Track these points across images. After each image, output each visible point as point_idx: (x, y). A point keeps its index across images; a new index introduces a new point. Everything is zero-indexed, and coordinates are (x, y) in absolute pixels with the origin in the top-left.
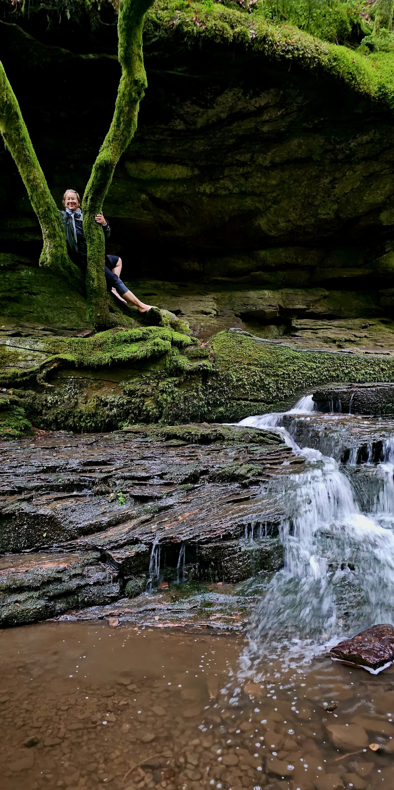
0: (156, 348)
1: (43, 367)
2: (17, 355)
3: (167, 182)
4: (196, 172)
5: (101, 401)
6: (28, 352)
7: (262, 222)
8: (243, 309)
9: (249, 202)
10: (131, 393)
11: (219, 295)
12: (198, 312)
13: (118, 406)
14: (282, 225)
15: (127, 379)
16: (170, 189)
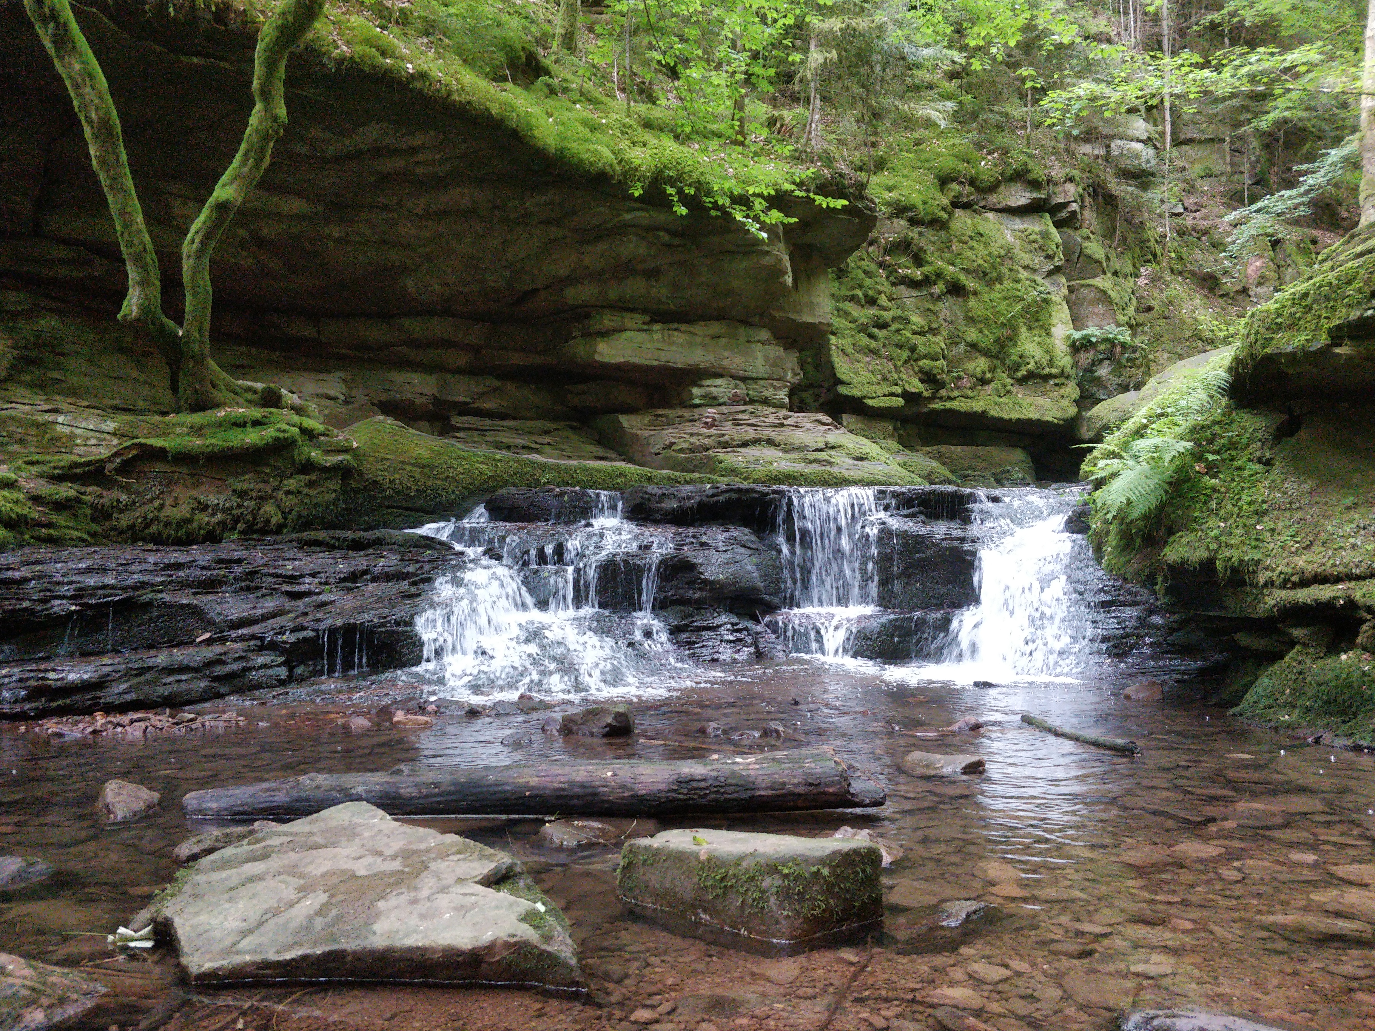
0: (281, 435)
1: (117, 454)
2: (72, 437)
3: (278, 216)
4: (320, 208)
5: (199, 503)
6: (91, 434)
7: (410, 284)
8: (383, 397)
9: (393, 256)
10: (242, 494)
11: (348, 376)
12: (318, 395)
13: (223, 511)
14: (437, 288)
15: (236, 475)
16: (283, 226)
